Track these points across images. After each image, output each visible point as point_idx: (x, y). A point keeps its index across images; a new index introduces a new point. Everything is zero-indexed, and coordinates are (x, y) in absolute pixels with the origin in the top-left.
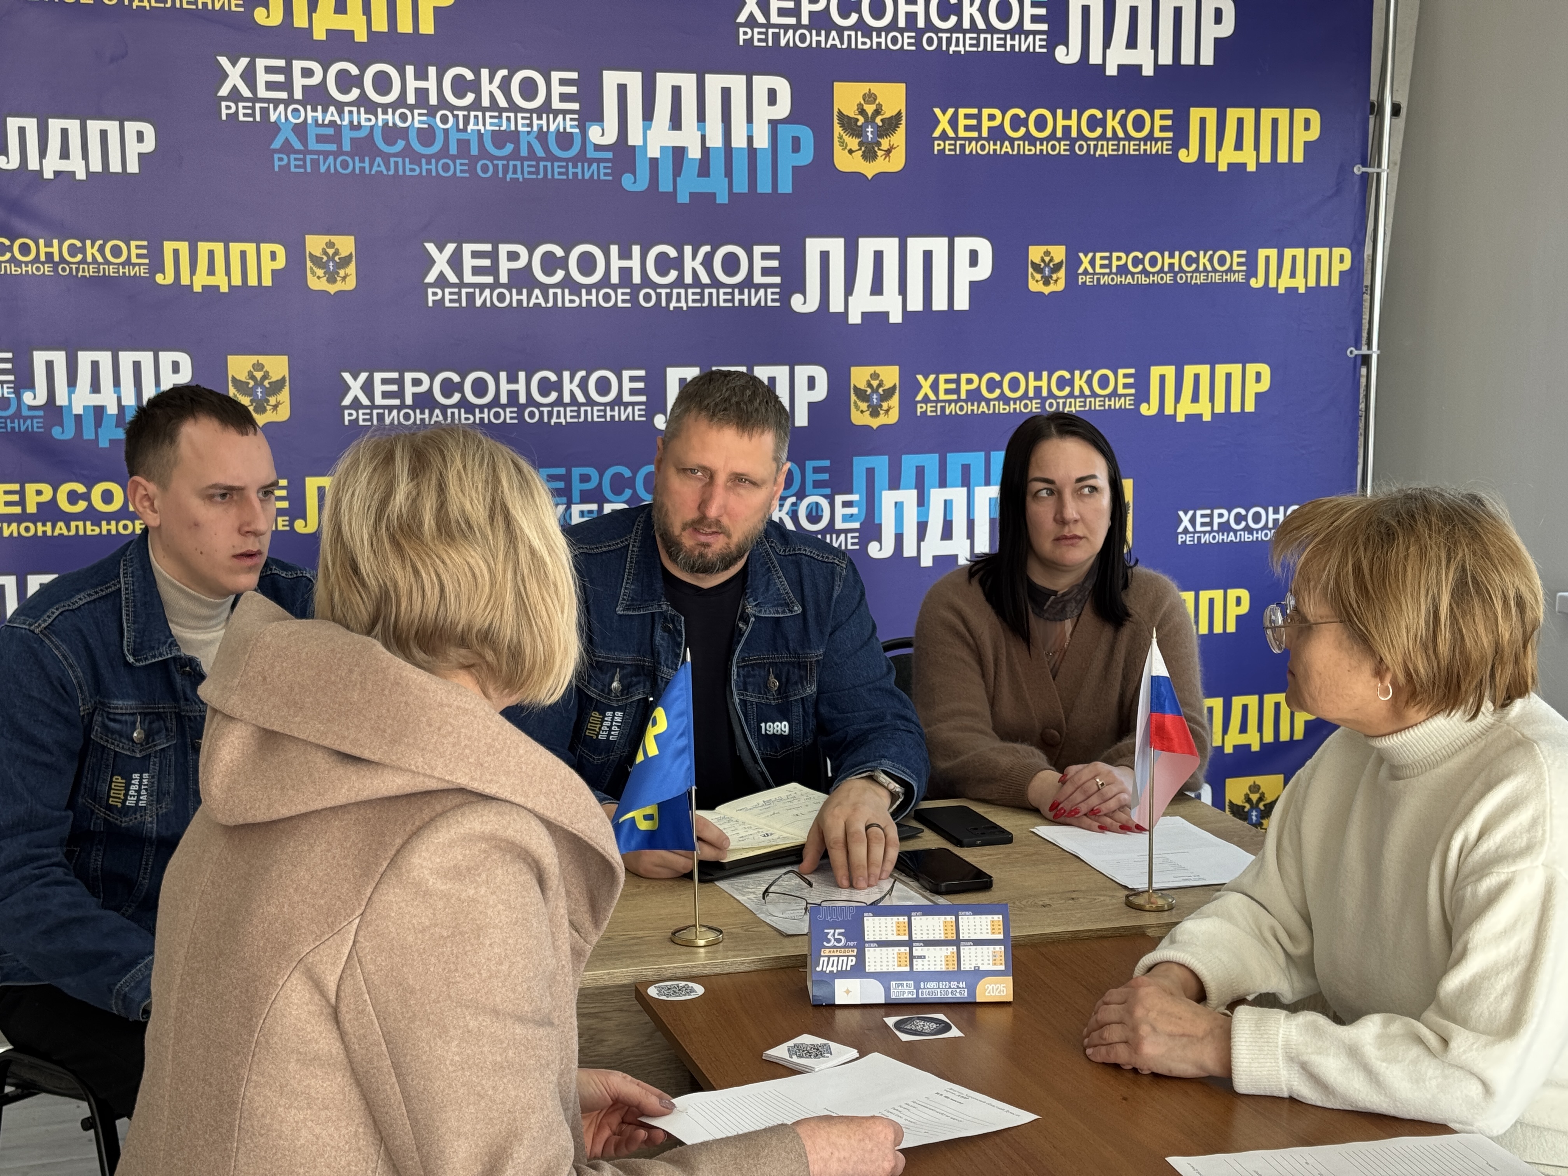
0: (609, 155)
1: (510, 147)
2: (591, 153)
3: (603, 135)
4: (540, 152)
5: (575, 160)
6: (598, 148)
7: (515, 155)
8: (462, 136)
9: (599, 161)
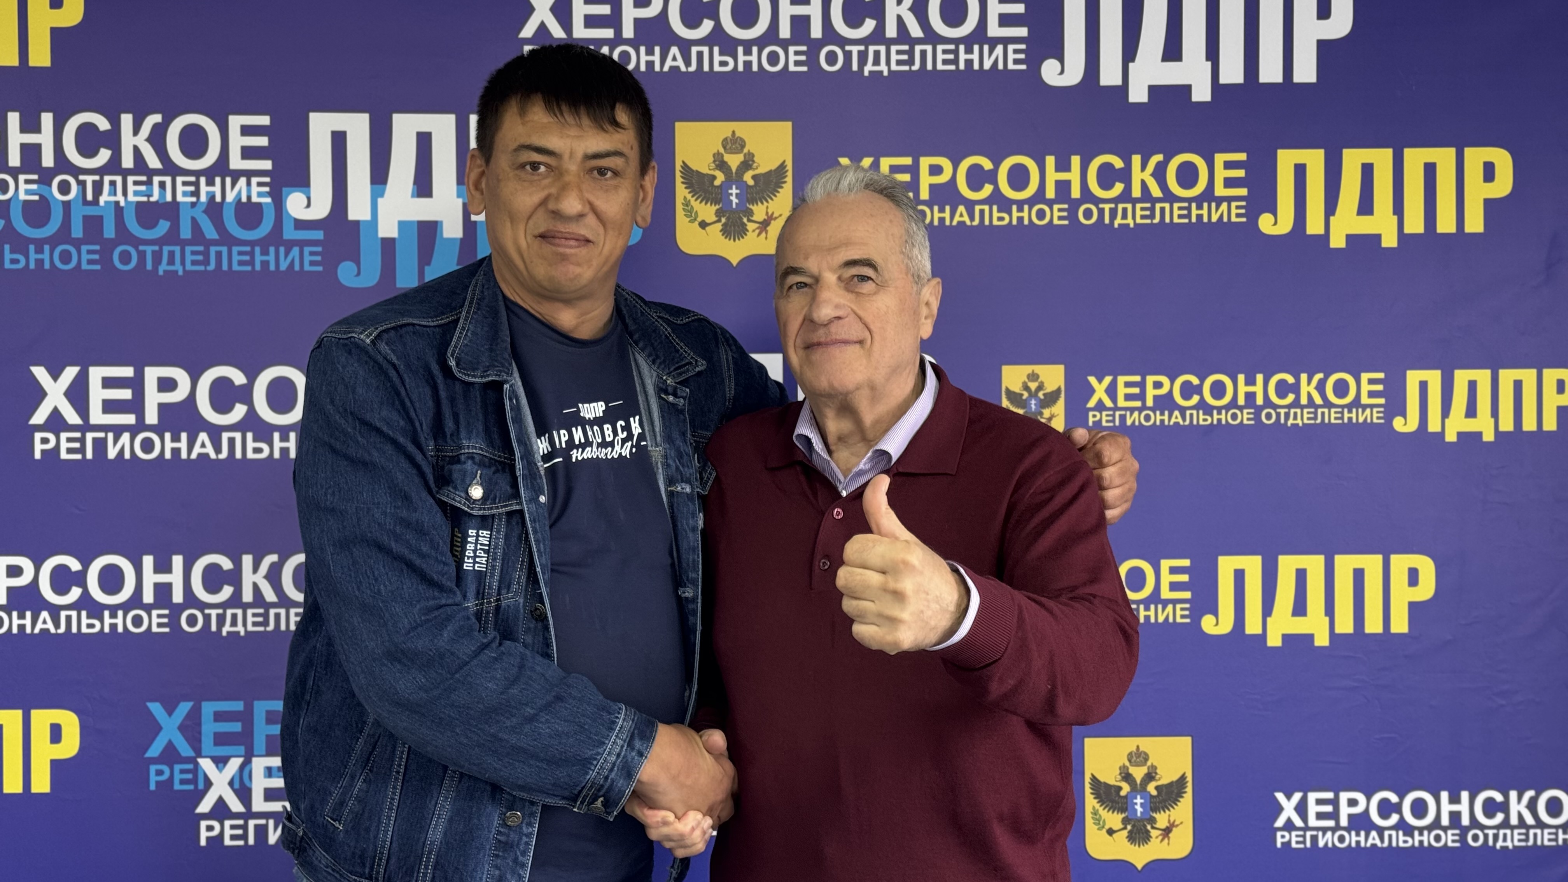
0: (319, 235)
1: (163, 227)
2: (289, 233)
3: (309, 205)
4: (210, 232)
5: (264, 244)
6: (301, 224)
7: (172, 237)
8: (91, 211)
9: (302, 244)
